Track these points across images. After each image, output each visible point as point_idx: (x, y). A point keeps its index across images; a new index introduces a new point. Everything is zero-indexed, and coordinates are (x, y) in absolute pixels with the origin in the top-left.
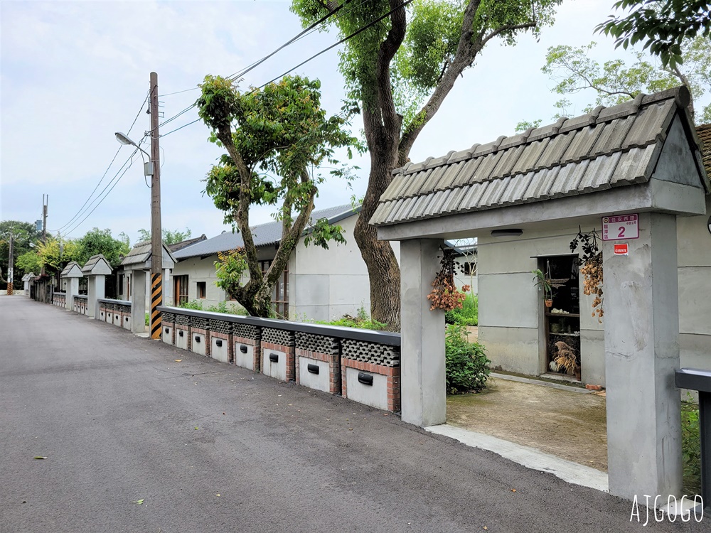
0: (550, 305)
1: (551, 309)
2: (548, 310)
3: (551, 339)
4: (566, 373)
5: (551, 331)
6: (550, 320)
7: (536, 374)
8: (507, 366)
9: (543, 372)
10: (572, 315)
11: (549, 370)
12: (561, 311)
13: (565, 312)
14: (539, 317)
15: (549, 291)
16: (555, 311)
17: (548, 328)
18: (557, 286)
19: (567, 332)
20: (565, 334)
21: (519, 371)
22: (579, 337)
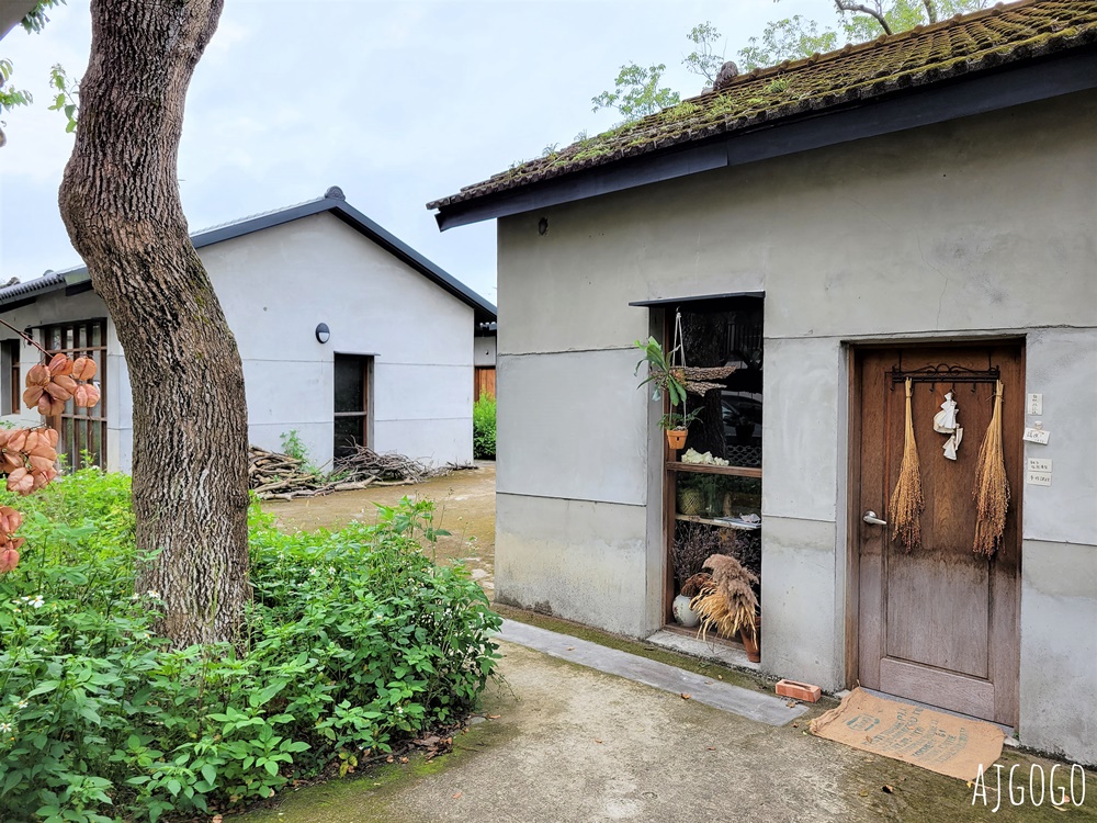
0: (681, 445)
1: (681, 452)
2: (673, 455)
3: (678, 533)
4: (719, 636)
5: (679, 511)
6: (679, 481)
7: (636, 631)
8: (563, 604)
9: (657, 626)
10: (737, 471)
11: (671, 620)
12: (708, 457)
13: (719, 461)
14: (650, 476)
15: (681, 403)
16: (693, 458)
17: (674, 505)
18: (701, 389)
19: (721, 515)
20: (717, 522)
21: (593, 619)
22: (757, 533)
